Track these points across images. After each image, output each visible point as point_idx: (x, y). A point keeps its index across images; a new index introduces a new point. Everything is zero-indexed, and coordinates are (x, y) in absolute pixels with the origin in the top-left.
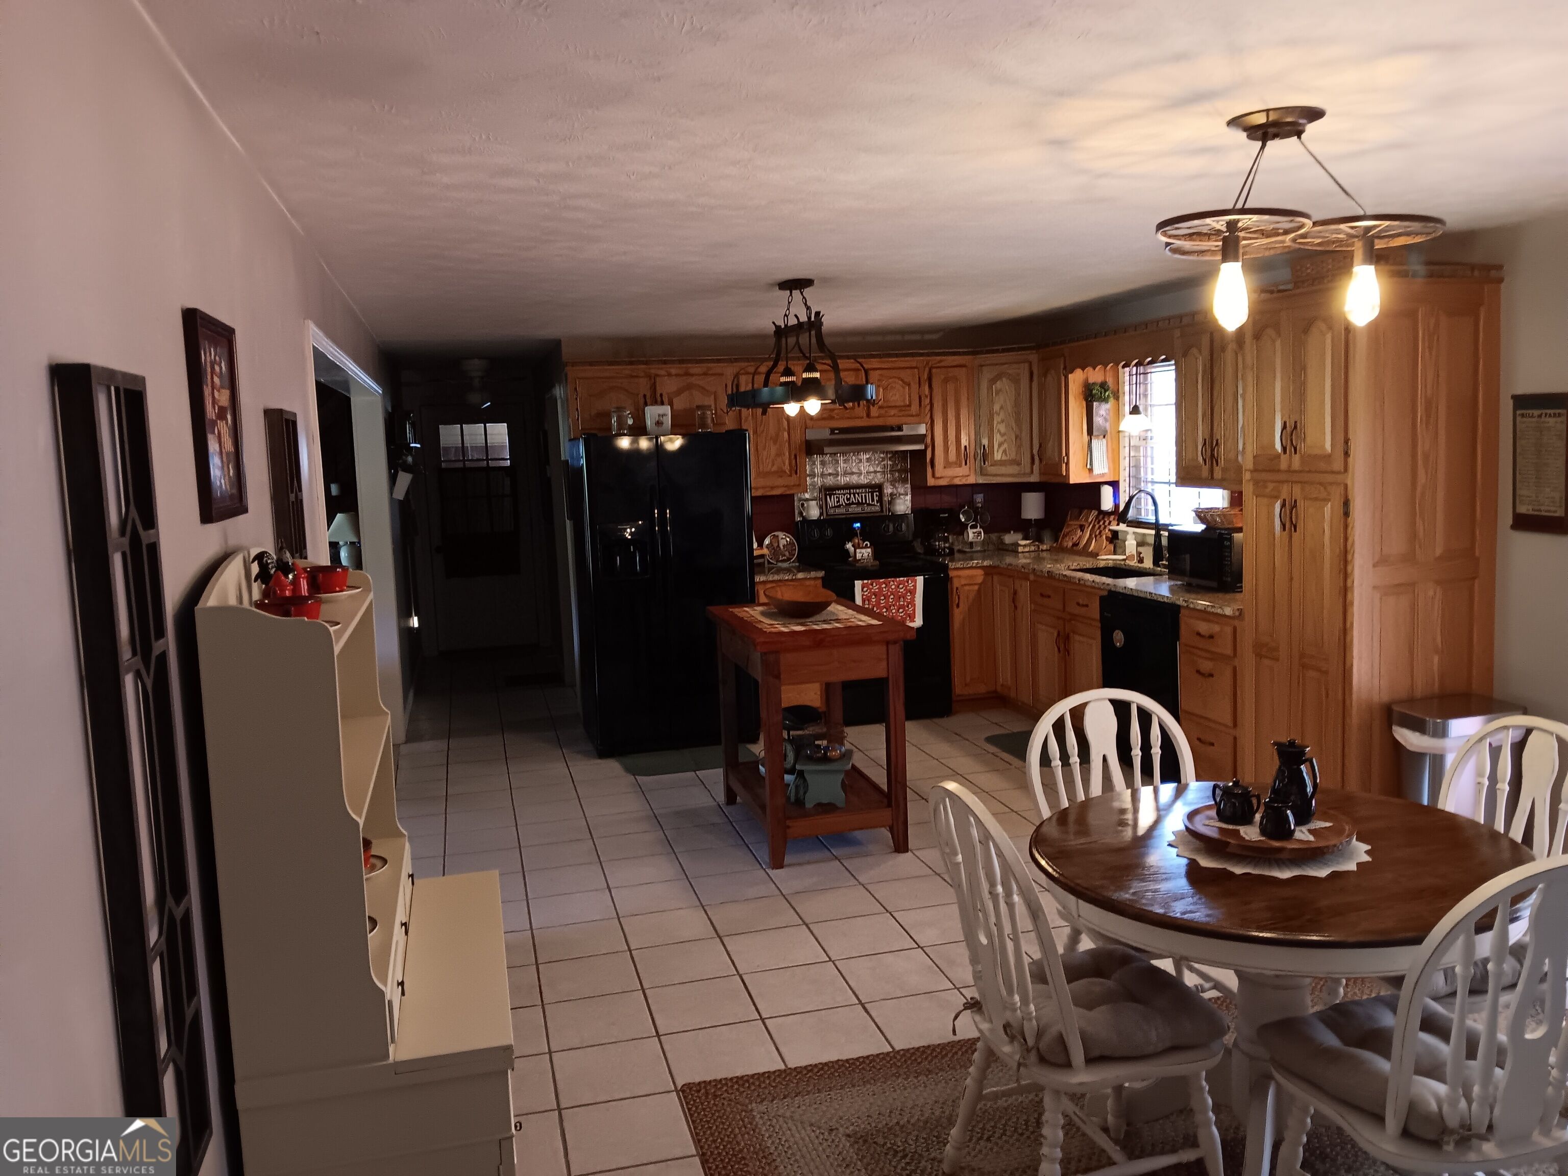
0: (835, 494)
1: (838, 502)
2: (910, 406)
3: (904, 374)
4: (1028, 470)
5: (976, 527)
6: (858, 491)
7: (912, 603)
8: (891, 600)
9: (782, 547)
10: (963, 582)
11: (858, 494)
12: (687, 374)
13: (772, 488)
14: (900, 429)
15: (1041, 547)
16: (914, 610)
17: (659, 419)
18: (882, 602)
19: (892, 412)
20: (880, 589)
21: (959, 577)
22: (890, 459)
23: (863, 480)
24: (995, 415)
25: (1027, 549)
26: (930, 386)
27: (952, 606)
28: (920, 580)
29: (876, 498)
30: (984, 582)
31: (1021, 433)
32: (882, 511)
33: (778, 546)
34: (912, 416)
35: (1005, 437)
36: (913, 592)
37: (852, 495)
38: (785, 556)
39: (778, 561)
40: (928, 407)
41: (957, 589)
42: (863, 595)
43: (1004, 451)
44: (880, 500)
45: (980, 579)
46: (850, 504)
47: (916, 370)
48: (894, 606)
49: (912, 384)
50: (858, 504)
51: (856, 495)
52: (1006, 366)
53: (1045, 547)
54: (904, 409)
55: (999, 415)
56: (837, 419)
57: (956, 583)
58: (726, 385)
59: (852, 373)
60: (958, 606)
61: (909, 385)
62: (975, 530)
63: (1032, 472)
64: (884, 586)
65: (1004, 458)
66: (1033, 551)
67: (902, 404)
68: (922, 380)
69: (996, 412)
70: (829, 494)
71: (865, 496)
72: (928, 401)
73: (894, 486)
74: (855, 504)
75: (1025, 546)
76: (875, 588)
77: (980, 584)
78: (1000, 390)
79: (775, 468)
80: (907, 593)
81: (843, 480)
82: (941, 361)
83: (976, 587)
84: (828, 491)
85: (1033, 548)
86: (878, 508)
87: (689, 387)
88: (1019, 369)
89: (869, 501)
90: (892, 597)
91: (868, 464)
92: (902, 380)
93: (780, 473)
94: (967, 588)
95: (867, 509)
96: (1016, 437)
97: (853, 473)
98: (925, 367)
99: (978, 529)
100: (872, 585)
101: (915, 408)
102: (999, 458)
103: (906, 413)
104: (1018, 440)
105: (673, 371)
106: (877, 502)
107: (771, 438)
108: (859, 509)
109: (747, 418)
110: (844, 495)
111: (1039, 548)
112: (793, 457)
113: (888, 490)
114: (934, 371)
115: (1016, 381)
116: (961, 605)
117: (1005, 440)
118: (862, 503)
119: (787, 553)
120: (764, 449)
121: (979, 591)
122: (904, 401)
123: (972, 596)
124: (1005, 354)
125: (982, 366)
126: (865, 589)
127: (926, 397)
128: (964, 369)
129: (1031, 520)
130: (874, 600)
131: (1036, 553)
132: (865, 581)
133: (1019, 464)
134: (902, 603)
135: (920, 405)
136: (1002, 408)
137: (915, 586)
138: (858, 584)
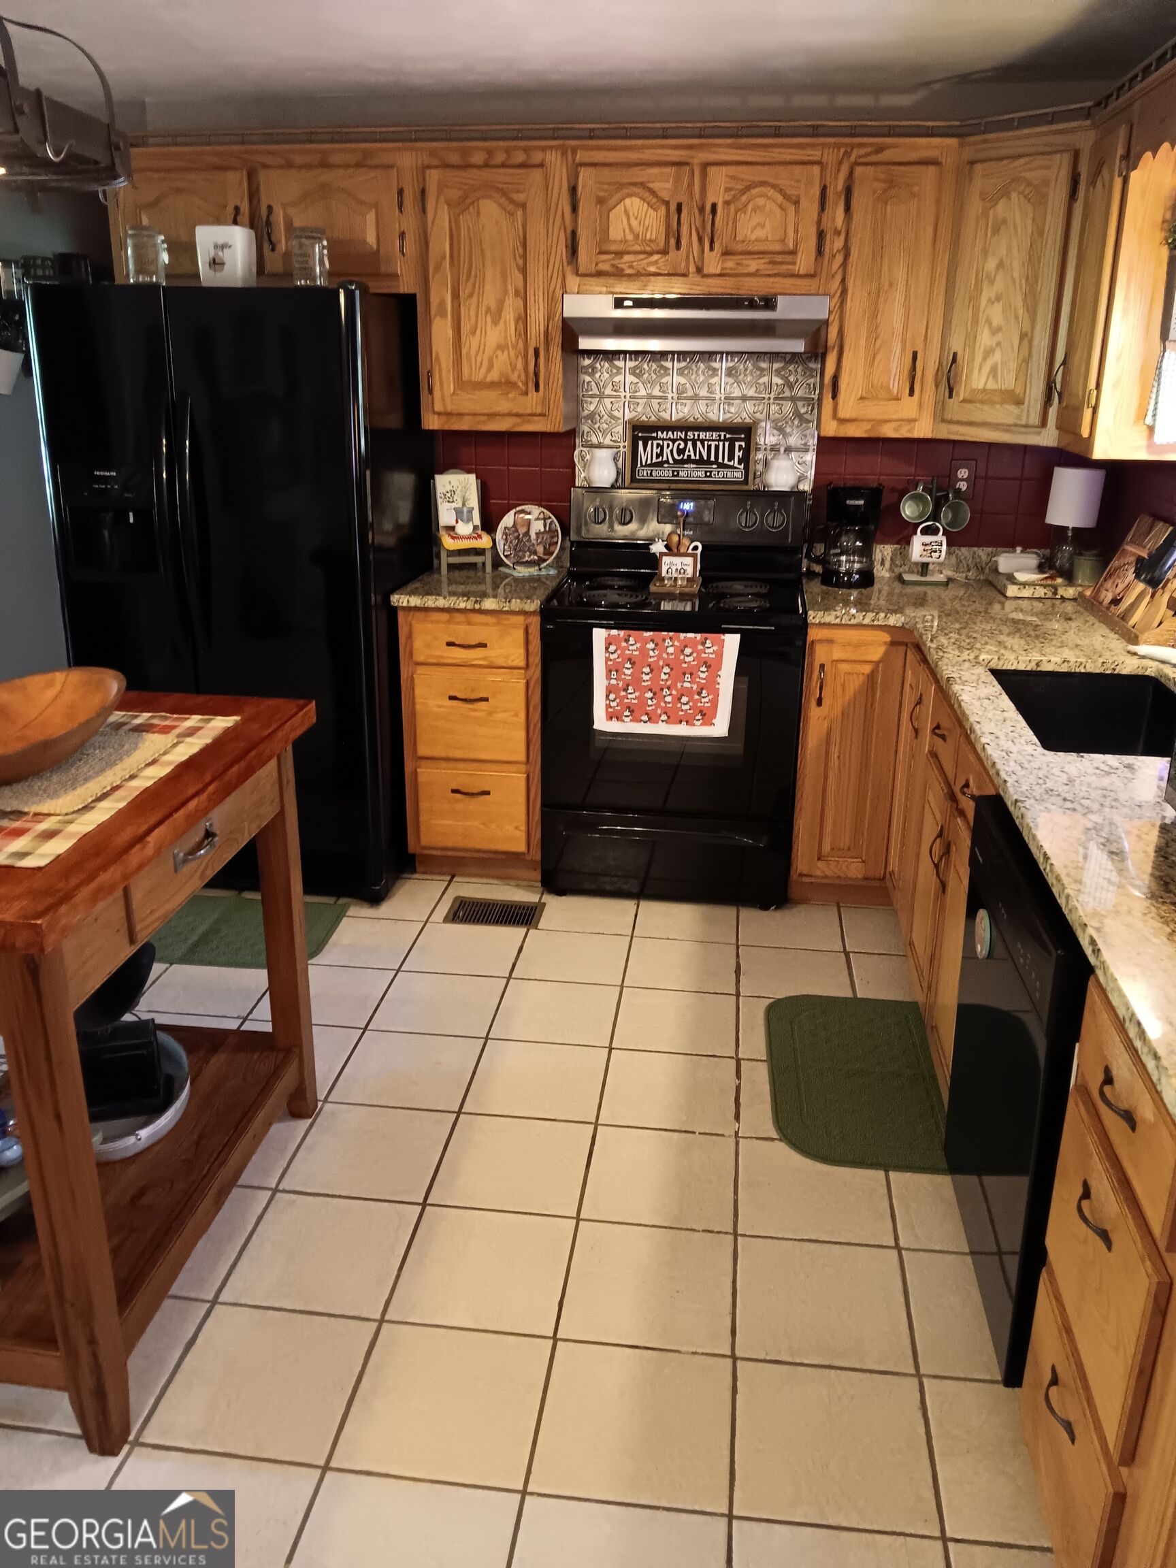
0: (656, 438)
1: (660, 455)
2: (793, 253)
3: (782, 176)
4: (1035, 419)
5: (935, 531)
6: (702, 436)
7: (712, 686)
8: (663, 677)
9: (533, 536)
10: (837, 654)
11: (702, 442)
12: (325, 165)
13: (492, 416)
14: (769, 303)
15: (1061, 592)
16: (715, 703)
17: (216, 254)
18: (646, 677)
19: (753, 265)
20: (643, 650)
21: (830, 641)
22: (778, 372)
23: (717, 414)
24: (986, 283)
25: (1027, 593)
26: (848, 209)
27: (808, 702)
28: (732, 642)
29: (738, 454)
30: (885, 659)
31: (1033, 327)
32: (746, 481)
33: (527, 534)
34: (799, 276)
35: (1000, 336)
36: (713, 666)
37: (690, 444)
38: (535, 553)
39: (519, 563)
40: (839, 259)
41: (822, 666)
42: (607, 659)
43: (994, 371)
44: (745, 460)
45: (877, 653)
46: (683, 462)
47: (816, 170)
48: (669, 688)
49: (804, 203)
50: (700, 462)
51: (699, 443)
52: (1022, 161)
53: (1070, 592)
54: (779, 258)
55: (992, 282)
56: (630, 275)
57: (821, 655)
58: (400, 192)
59: (667, 170)
60: (819, 702)
61: (797, 203)
62: (928, 539)
63: (1044, 423)
64: (651, 646)
65: (991, 385)
66: (1039, 599)
67: (778, 248)
68: (830, 192)
69: (988, 274)
70: (641, 438)
71: (717, 447)
72: (839, 243)
73: (781, 430)
74: (694, 462)
75: (1024, 585)
76: (633, 648)
77: (878, 663)
78: (1004, 222)
79: (494, 376)
80: (698, 667)
81: (676, 412)
82: (880, 149)
83: (867, 669)
84: (641, 432)
85: (1040, 592)
86: (739, 475)
87: (325, 191)
88: (1048, 168)
89: (723, 458)
90: (666, 670)
91: (731, 380)
92: (781, 191)
93: (505, 385)
94: (844, 667)
95: (718, 474)
96: (1023, 336)
97: (696, 398)
98: (840, 163)
99: (940, 537)
100: (627, 641)
101: (805, 261)
102: (981, 386)
103: (784, 267)
104: (1026, 342)
105: (299, 160)
106: (740, 463)
107: (488, 310)
108: (699, 474)
109: (438, 267)
110: (674, 441)
111: (1055, 593)
112: (531, 352)
113: (766, 437)
114: (859, 170)
115: (1038, 198)
116: (826, 702)
117: (998, 344)
118: (708, 462)
119: (540, 549)
120: (473, 332)
121: (871, 677)
122: (783, 241)
123: (855, 684)
124: (1026, 131)
125: (972, 163)
126: (612, 648)
127: (838, 233)
128: (932, 170)
129: (1067, 528)
130: (628, 672)
131: (1049, 603)
132: (614, 632)
133: (1019, 402)
134: (687, 685)
135: (820, 252)
136: (1001, 265)
137: (719, 655)
138: (599, 636)
